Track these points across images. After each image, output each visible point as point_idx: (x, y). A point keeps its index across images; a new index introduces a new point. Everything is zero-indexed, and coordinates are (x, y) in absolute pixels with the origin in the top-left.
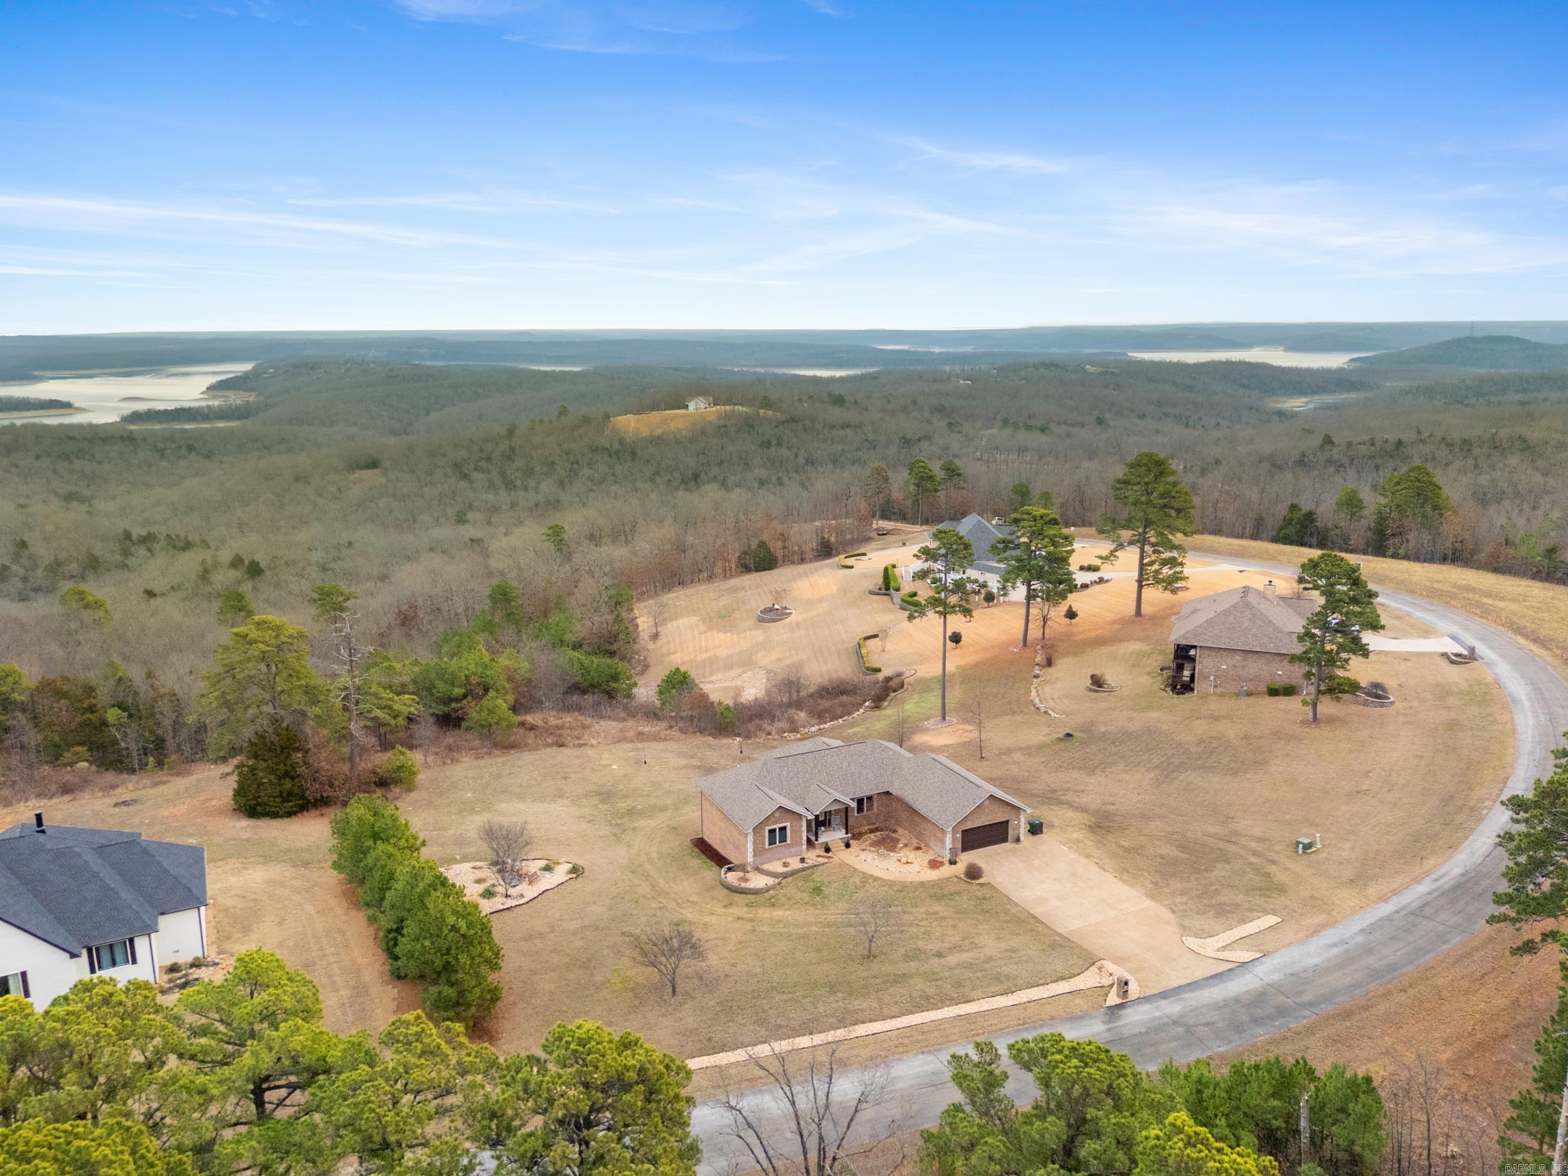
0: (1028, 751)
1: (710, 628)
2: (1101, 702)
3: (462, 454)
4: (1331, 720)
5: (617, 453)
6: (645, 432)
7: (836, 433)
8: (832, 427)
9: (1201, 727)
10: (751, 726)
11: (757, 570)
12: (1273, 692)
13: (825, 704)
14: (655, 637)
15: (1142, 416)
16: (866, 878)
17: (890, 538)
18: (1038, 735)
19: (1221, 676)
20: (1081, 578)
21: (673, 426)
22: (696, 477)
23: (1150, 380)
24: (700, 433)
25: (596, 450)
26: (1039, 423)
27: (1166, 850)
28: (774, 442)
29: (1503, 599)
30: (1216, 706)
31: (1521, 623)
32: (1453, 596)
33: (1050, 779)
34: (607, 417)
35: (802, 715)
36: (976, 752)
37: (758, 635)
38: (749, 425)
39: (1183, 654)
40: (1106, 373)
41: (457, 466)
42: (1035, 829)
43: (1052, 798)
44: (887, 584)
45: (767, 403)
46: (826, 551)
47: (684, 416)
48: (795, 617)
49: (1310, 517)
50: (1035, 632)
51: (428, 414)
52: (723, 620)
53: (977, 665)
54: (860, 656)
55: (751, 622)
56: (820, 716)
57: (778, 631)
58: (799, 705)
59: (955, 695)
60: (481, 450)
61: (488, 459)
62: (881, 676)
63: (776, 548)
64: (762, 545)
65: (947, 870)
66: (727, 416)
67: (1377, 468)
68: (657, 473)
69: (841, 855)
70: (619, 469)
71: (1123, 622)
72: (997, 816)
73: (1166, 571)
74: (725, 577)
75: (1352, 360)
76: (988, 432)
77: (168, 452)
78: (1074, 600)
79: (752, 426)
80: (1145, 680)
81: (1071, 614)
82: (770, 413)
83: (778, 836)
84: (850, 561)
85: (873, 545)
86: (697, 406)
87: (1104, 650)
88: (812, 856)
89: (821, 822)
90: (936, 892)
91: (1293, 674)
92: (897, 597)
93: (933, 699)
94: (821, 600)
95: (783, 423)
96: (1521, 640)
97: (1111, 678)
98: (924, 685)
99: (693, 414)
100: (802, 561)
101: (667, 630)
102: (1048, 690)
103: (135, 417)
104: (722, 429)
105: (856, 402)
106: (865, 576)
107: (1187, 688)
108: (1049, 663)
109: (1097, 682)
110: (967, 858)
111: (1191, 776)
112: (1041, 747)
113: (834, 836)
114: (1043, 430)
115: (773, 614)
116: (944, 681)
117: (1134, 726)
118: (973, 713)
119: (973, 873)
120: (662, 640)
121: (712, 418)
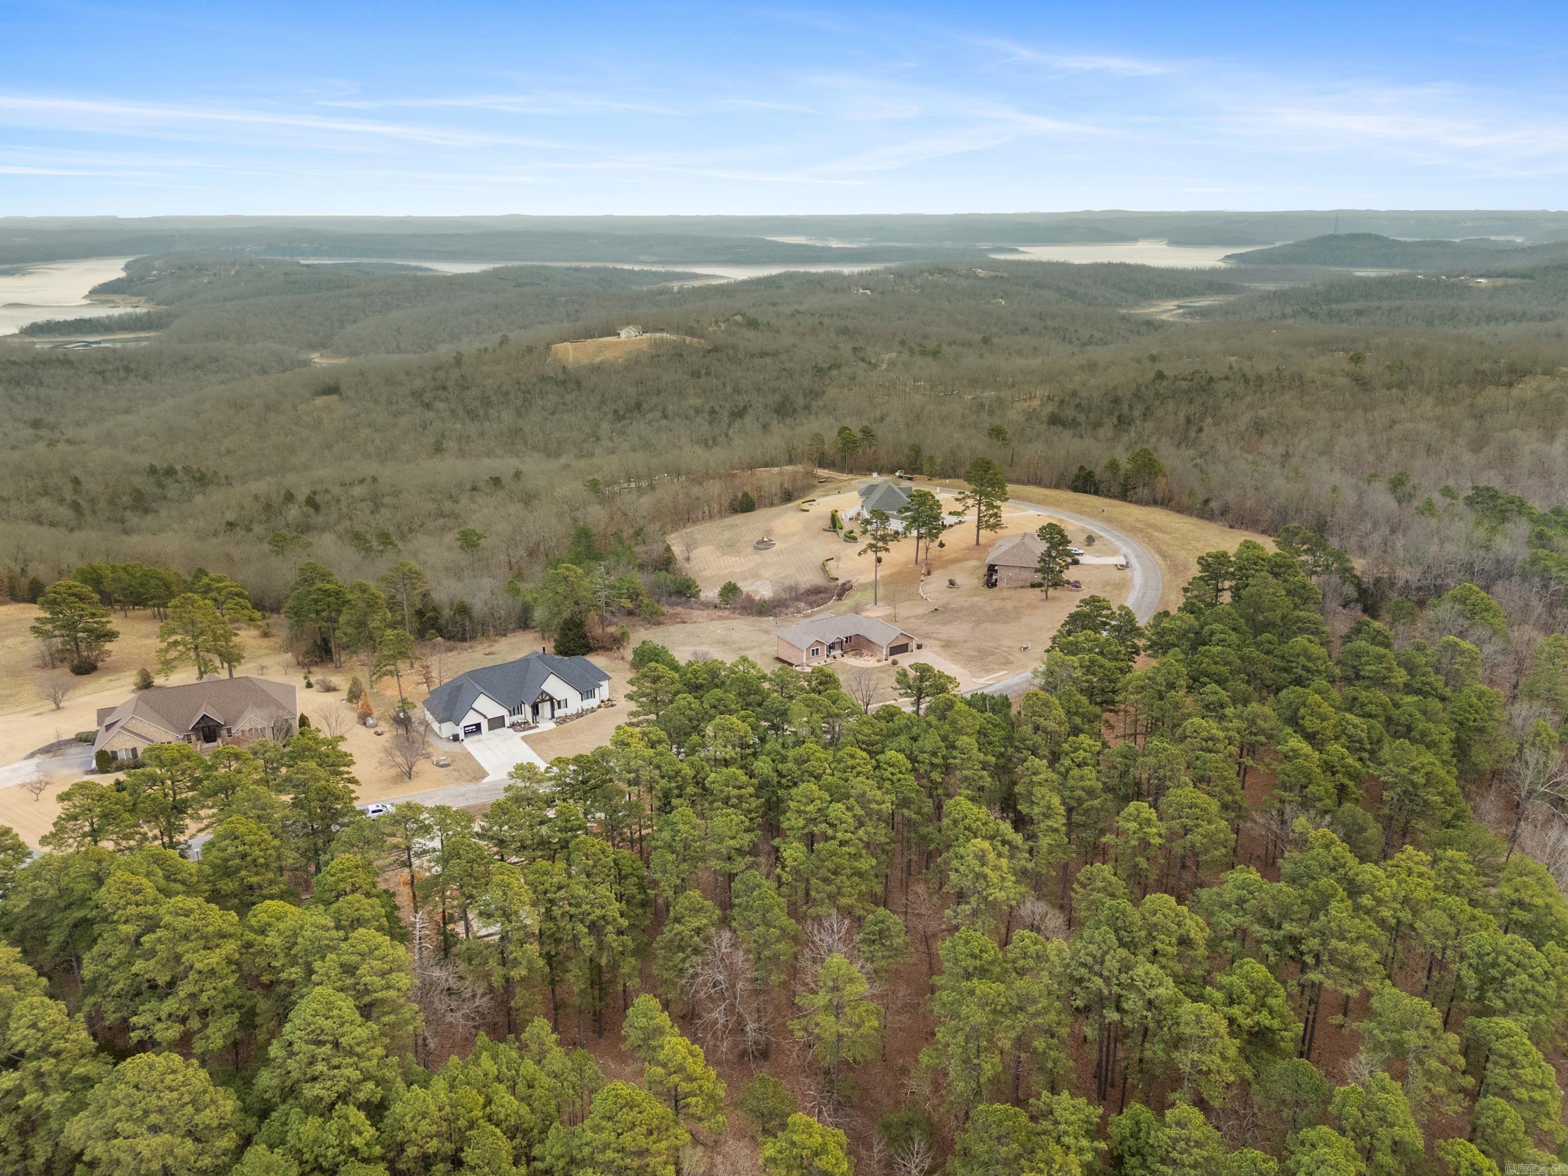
0: (917, 617)
1: (724, 554)
2: (954, 592)
3: (418, 384)
4: (1053, 599)
5: (564, 382)
6: (585, 361)
7: (758, 362)
8: (752, 356)
9: (997, 604)
10: (777, 611)
11: (743, 511)
12: (1033, 586)
13: (813, 598)
14: (688, 559)
15: (1024, 330)
16: (852, 667)
17: (829, 486)
18: (921, 610)
19: (1010, 579)
20: (949, 520)
21: (608, 355)
22: (638, 406)
23: (1036, 285)
24: (634, 363)
25: (544, 379)
26: (931, 345)
27: (972, 653)
28: (703, 371)
29: (1164, 532)
30: (1005, 593)
31: (1164, 547)
32: (1140, 530)
33: (927, 628)
34: (548, 346)
35: (802, 605)
36: (894, 619)
37: (757, 558)
38: (678, 354)
39: (992, 569)
40: (995, 278)
41: (417, 394)
42: (919, 647)
43: (927, 636)
44: (834, 523)
45: (691, 332)
46: (788, 497)
47: (616, 344)
48: (778, 546)
49: (1090, 474)
50: (922, 556)
51: (342, 327)
52: (730, 547)
53: (891, 575)
54: (825, 572)
55: (750, 550)
56: (811, 605)
57: (769, 555)
58: (797, 599)
59: (881, 591)
60: (434, 379)
61: (445, 388)
62: (840, 582)
63: (754, 495)
64: (746, 495)
65: (884, 663)
66: (656, 344)
67: (1191, 401)
68: (603, 402)
69: (840, 659)
70: (568, 398)
71: (970, 549)
72: (904, 641)
73: (992, 520)
74: (721, 517)
75: (1228, 257)
76: (887, 356)
77: (108, 374)
78: (944, 536)
79: (681, 355)
80: (976, 581)
81: (942, 545)
82: (695, 340)
83: (815, 652)
84: (806, 506)
85: (818, 492)
86: (628, 334)
87: (958, 565)
88: (829, 660)
89: (831, 647)
90: (881, 670)
91: (1038, 577)
92: (842, 533)
93: (870, 594)
94: (793, 535)
95: (709, 351)
96: (1157, 556)
97: (958, 581)
98: (864, 587)
99: (625, 343)
100: (772, 505)
101: (696, 554)
102: (928, 588)
103: (35, 330)
104: (656, 357)
105: (768, 324)
106: (818, 518)
107: (994, 585)
108: (929, 573)
109: (952, 583)
110: (891, 658)
111: (987, 625)
112: (924, 615)
113: (837, 652)
114: (935, 354)
115: (763, 545)
116: (875, 585)
117: (967, 604)
118: (891, 600)
119: (895, 663)
120: (693, 562)
121: (644, 347)
